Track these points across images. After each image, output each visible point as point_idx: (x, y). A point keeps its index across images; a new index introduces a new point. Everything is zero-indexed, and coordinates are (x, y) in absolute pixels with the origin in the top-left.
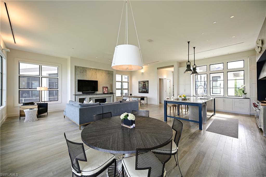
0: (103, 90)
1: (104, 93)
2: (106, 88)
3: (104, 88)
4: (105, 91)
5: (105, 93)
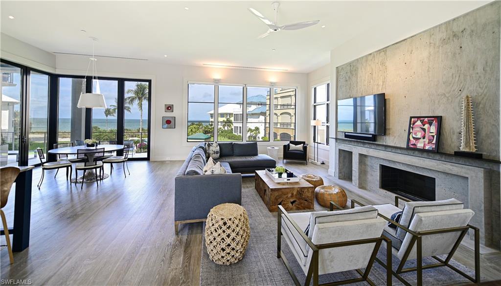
0: (409, 133)
1: (408, 148)
2: (430, 124)
3: (419, 123)
4: (419, 135)
5: (420, 145)
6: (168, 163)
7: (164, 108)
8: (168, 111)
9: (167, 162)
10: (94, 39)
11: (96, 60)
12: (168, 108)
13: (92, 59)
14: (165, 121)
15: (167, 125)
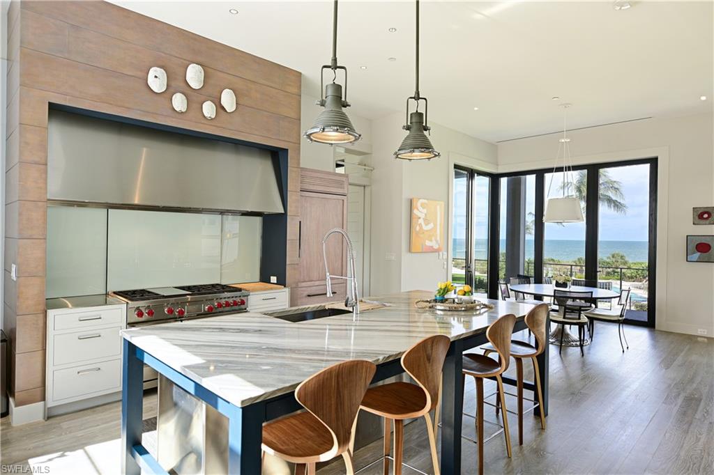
6: (703, 342)
7: (690, 216)
8: (702, 222)
9: (699, 339)
10: (566, 105)
11: (568, 140)
12: (701, 216)
13: (563, 141)
14: (692, 246)
15: (697, 255)
